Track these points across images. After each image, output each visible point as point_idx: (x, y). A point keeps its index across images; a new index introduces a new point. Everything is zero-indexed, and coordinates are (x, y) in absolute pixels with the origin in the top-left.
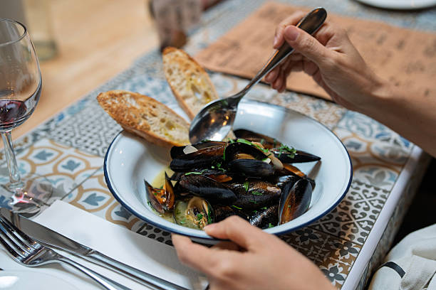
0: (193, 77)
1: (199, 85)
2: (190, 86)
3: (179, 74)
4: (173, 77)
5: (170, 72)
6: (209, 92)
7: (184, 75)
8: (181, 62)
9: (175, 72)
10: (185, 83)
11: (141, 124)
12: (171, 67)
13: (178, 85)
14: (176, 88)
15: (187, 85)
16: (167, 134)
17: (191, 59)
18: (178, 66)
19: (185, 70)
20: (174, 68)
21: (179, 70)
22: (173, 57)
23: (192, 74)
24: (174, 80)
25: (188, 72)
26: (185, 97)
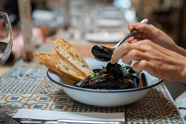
0: (69, 49)
1: (72, 52)
2: (68, 53)
3: (62, 48)
4: (59, 49)
5: (58, 48)
6: (78, 55)
7: (65, 48)
8: (61, 43)
9: (60, 47)
10: (66, 52)
11: (57, 67)
12: (57, 45)
13: (63, 52)
14: (62, 54)
15: (67, 53)
16: (68, 72)
17: (65, 42)
18: (60, 45)
19: (64, 46)
20: (59, 46)
21: (61, 46)
22: (57, 41)
23: (68, 48)
24: (60, 51)
25: (66, 47)
26: (68, 58)
